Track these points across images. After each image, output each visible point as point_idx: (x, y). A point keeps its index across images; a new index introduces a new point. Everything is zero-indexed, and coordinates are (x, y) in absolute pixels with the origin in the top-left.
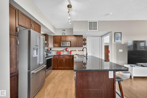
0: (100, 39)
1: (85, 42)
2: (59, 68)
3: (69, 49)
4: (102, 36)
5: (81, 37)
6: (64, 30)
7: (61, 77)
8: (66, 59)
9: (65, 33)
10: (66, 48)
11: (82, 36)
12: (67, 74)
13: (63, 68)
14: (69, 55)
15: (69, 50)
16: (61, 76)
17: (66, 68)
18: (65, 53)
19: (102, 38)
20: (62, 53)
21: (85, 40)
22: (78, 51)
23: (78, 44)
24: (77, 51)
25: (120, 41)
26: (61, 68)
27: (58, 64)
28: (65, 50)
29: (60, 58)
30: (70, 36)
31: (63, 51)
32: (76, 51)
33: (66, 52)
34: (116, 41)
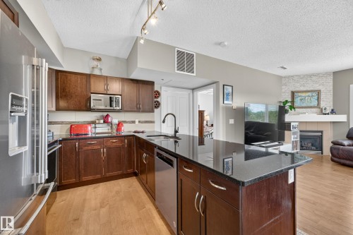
0: (189, 94)
1: (158, 100)
2: (84, 179)
3: (115, 118)
4: (193, 89)
5: (149, 87)
6: (99, 60)
7: (104, 211)
8: (109, 149)
9: (101, 70)
10: (105, 114)
11: (152, 83)
12: (118, 192)
13: (99, 176)
14: (115, 133)
15: (115, 121)
16: (101, 207)
17: (108, 175)
18: (102, 129)
19: (195, 93)
20: (91, 131)
21: (158, 94)
22: (139, 122)
23: (142, 106)
24: (137, 123)
25: (230, 102)
26: (90, 178)
27: (82, 166)
28: (102, 121)
29: (90, 148)
30: (118, 81)
31: (94, 122)
32: (134, 122)
33: (105, 125)
34: (225, 102)
